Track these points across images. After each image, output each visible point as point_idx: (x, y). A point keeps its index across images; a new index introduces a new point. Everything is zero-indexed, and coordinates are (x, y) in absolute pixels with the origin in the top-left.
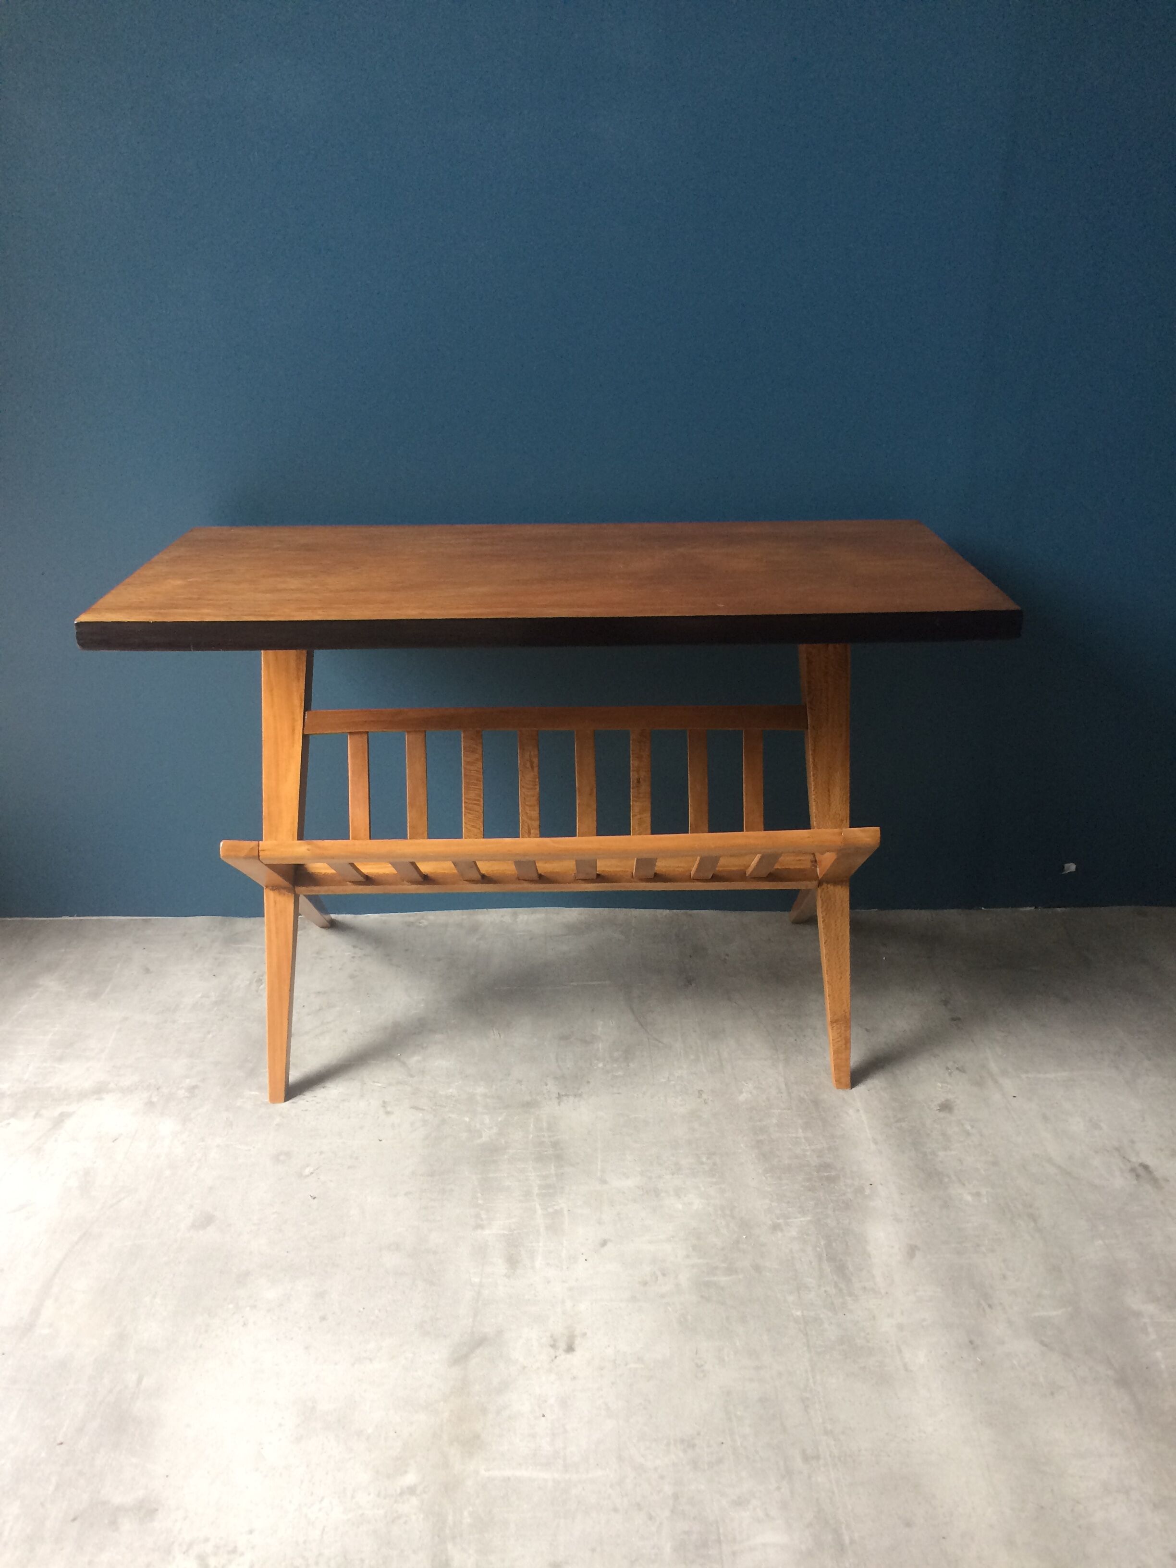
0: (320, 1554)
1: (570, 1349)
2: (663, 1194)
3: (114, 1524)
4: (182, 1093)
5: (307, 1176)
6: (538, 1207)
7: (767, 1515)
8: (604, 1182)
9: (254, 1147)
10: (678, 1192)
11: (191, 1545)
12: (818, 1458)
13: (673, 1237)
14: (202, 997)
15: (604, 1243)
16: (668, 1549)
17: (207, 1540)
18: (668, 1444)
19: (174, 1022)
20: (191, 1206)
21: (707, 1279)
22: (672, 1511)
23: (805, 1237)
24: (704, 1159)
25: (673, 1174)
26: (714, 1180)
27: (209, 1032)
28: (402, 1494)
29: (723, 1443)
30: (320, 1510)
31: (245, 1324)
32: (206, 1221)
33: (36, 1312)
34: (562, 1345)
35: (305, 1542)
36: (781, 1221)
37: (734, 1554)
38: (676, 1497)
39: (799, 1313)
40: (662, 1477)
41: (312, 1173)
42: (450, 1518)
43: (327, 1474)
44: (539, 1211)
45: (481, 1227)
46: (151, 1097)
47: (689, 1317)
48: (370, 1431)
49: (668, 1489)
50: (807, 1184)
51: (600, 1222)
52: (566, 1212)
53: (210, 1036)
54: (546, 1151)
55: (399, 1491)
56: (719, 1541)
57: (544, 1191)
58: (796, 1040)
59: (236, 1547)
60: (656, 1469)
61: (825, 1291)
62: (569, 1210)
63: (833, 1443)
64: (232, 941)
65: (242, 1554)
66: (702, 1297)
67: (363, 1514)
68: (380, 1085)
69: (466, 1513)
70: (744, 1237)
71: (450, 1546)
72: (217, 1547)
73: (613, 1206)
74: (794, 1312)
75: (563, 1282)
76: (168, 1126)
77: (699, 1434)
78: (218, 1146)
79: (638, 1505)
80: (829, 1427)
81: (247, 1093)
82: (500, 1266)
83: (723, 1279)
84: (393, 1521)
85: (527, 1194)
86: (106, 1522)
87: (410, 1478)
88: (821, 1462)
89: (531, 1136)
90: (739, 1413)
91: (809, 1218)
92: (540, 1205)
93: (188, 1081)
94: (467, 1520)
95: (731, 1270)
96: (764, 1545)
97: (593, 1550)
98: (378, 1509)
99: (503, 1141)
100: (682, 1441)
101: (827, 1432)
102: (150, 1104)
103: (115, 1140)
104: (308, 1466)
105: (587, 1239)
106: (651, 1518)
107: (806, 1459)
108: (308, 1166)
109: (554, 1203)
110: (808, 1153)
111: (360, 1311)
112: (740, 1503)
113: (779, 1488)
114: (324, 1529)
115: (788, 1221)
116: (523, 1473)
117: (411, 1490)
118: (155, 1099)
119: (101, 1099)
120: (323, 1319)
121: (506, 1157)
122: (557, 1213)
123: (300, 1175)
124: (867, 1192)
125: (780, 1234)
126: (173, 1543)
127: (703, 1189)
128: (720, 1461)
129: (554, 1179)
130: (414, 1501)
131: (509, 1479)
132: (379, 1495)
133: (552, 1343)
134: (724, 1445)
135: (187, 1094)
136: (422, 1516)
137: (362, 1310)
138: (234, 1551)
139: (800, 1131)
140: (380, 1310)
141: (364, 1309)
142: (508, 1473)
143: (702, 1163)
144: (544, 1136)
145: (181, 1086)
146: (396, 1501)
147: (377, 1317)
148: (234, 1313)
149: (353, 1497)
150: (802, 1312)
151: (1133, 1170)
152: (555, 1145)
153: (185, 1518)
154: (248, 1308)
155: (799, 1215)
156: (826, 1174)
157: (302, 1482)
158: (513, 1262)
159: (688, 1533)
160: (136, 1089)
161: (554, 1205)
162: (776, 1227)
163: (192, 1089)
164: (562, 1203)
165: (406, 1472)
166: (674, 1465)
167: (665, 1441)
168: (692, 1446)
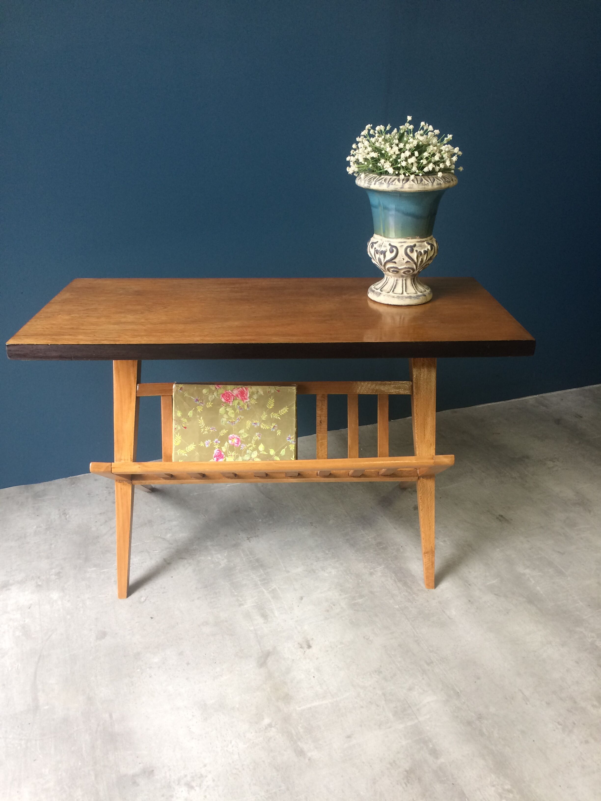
0: (243, 765)
1: (309, 647)
2: (317, 571)
3: (135, 783)
4: (53, 577)
5: (144, 602)
6: (264, 590)
7: (424, 690)
8: (288, 572)
9: (108, 595)
10: (323, 569)
11: (179, 781)
12: (432, 662)
13: (330, 588)
14: (37, 527)
15: (302, 598)
16: (390, 715)
17: (186, 776)
19: (28, 543)
20: (91, 630)
21: (353, 602)
22: (385, 701)
23: (385, 574)
24: (327, 552)
25: (317, 562)
26: (336, 560)
27: (51, 544)
28: (266, 728)
30: (233, 746)
31: (150, 677)
32: (103, 635)
33: (35, 699)
34: (305, 646)
35: (233, 762)
36: (372, 570)
37: (418, 710)
38: (384, 694)
39: (397, 607)
40: (374, 688)
41: (146, 600)
42: (293, 732)
43: (227, 730)
44: (265, 591)
45: (241, 605)
46: (37, 583)
47: (354, 620)
48: (237, 706)
49: (380, 692)
50: (376, 552)
51: (295, 590)
52: (278, 589)
53: (53, 546)
54: (255, 564)
55: (264, 728)
56: (410, 707)
57: (263, 582)
59: (201, 774)
60: (370, 686)
61: (404, 595)
62: (279, 588)
63: (435, 655)
64: (36, 496)
65: (206, 776)
66: (355, 610)
67: (253, 742)
68: (157, 551)
69: (299, 728)
70: (360, 581)
71: (299, 743)
72: (192, 777)
73: (297, 581)
74: (395, 606)
75: (292, 619)
76: (55, 595)
77: (381, 666)
78: (89, 598)
79: (370, 702)
80: (431, 649)
81: (89, 570)
82: (260, 620)
83: (360, 601)
84: (269, 741)
85: (256, 585)
86: (131, 783)
87: (267, 721)
88: (434, 664)
89: (244, 559)
90: (393, 653)
91: (383, 566)
92: (264, 588)
93: (53, 570)
94: (301, 730)
95: (361, 596)
96: (428, 703)
97: (361, 726)
98: (259, 738)
99: (232, 564)
100: (376, 671)
101: (431, 652)
102: (38, 586)
103: (30, 608)
104: (216, 730)
105: (293, 598)
106: (378, 706)
107: (428, 664)
108: (141, 597)
109: (270, 586)
110: (370, 540)
111: (204, 656)
112: (410, 689)
113: (423, 679)
114: (239, 754)
115: (375, 570)
116: (316, 704)
117: (270, 725)
118: (40, 583)
119: (9, 589)
120: (188, 664)
121: (237, 571)
122: (274, 590)
123: (140, 602)
124: (402, 550)
125: (374, 576)
126: (170, 782)
127: (333, 565)
128: (395, 675)
129: (265, 575)
130: (273, 729)
131: (311, 708)
132: (256, 732)
133: (300, 646)
134: (393, 668)
135: (56, 577)
136: (280, 735)
137: (205, 655)
138: (202, 776)
140: (213, 653)
141: (205, 654)
142: (309, 706)
143: (327, 554)
144: (250, 558)
145: (51, 574)
146: (265, 732)
147: (214, 656)
148: (142, 673)
149: (245, 737)
150: (399, 606)
151: (497, 518)
152: (257, 560)
153: (170, 770)
154: (148, 669)
155: (379, 566)
156: (381, 547)
157: (217, 737)
158: (264, 616)
159: (396, 707)
160: (27, 580)
161: (271, 587)
162: (371, 574)
163: (58, 574)
164: (274, 586)
165: (263, 719)
166: (377, 682)
167: (369, 673)
168: (380, 672)
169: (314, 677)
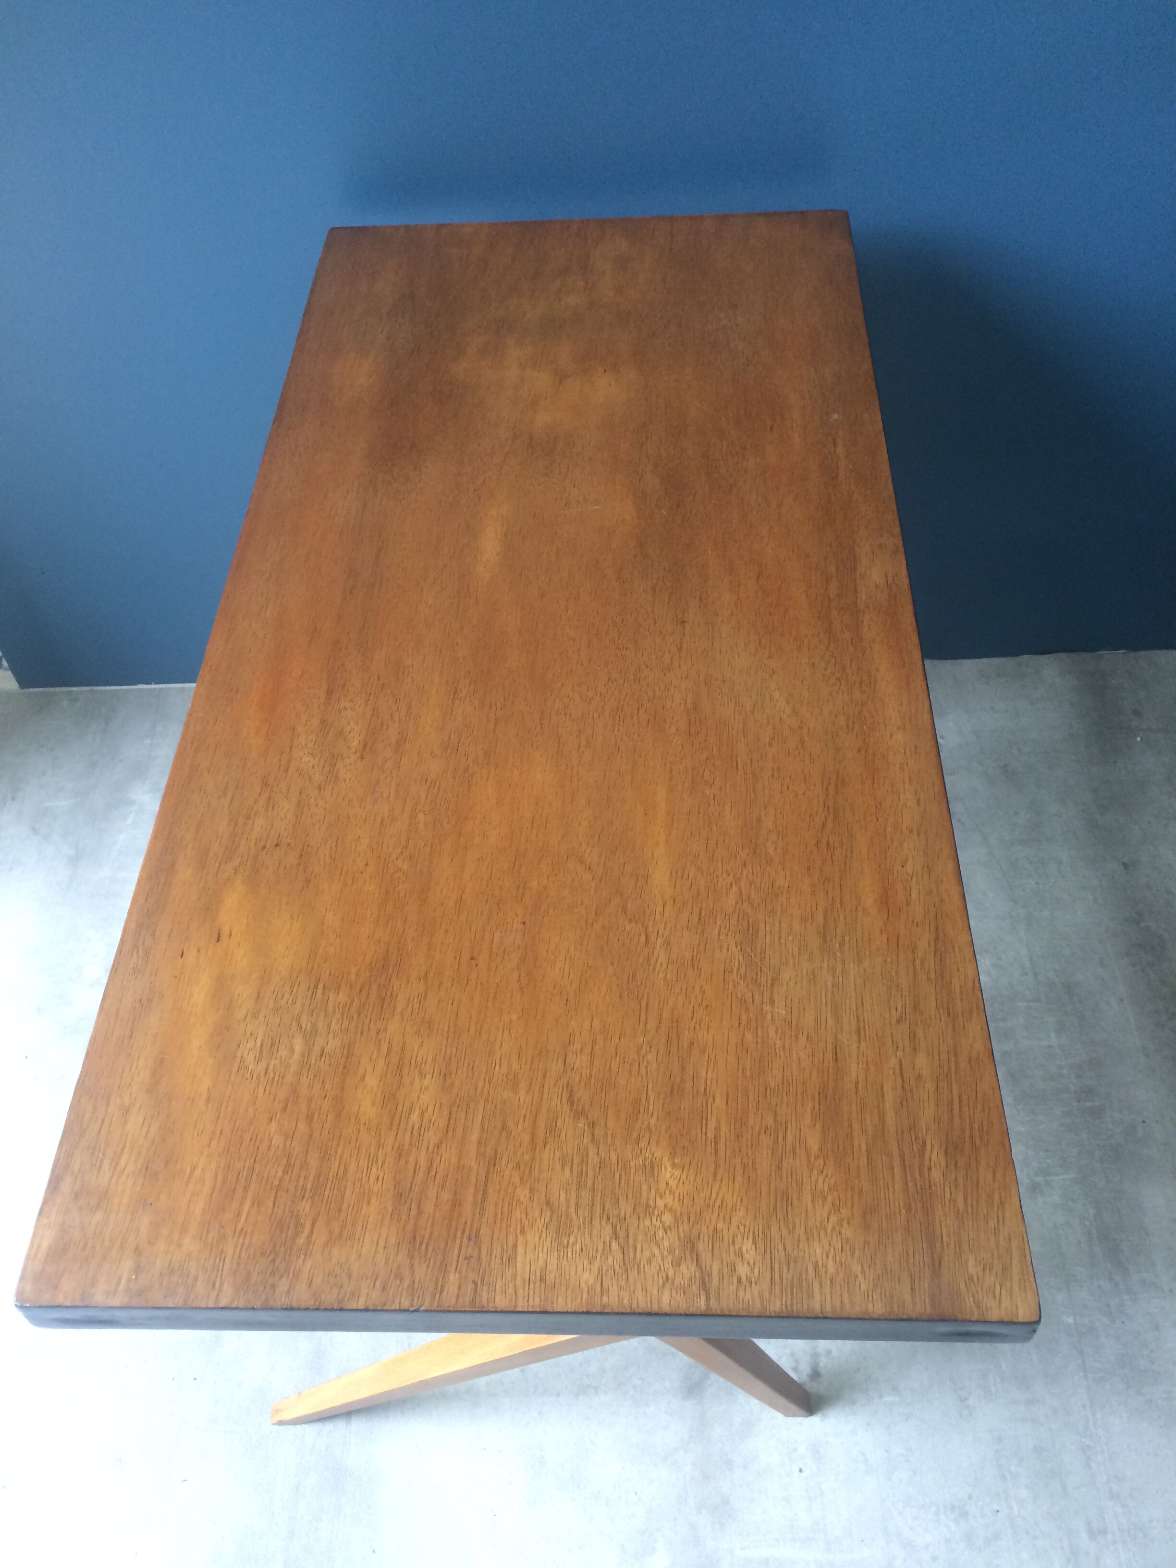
12: (1104, 1532)
18: (937, 1513)
23: (1070, 1203)
29: (998, 1511)
36: (1040, 1179)
39: (1070, 1320)
40: (934, 1559)
48: (608, 1491)
50: (1068, 1121)
58: (1037, 884)
60: (927, 1547)
61: (1099, 1287)
63: (1120, 1510)
77: (970, 1498)
80: (1115, 1487)
88: (1109, 1537)
90: (1013, 1469)
91: (1073, 1176)
100: (953, 1508)
101: (1114, 1496)
107: (1092, 1533)
110: (1065, 1071)
115: (1049, 1178)
116: (783, 1552)
124: (1140, 1132)
128: (997, 1536)
131: (768, 1560)
133: (794, 1365)
134: (1000, 1514)
139: (1053, 1035)
142: (766, 1552)
150: (1074, 1319)
155: (1061, 1170)
156: (1088, 1104)
162: (1034, 1189)
165: (655, 1551)
166: (947, 1541)
167: (934, 1509)
168: (964, 1515)
169: (801, 1471)
